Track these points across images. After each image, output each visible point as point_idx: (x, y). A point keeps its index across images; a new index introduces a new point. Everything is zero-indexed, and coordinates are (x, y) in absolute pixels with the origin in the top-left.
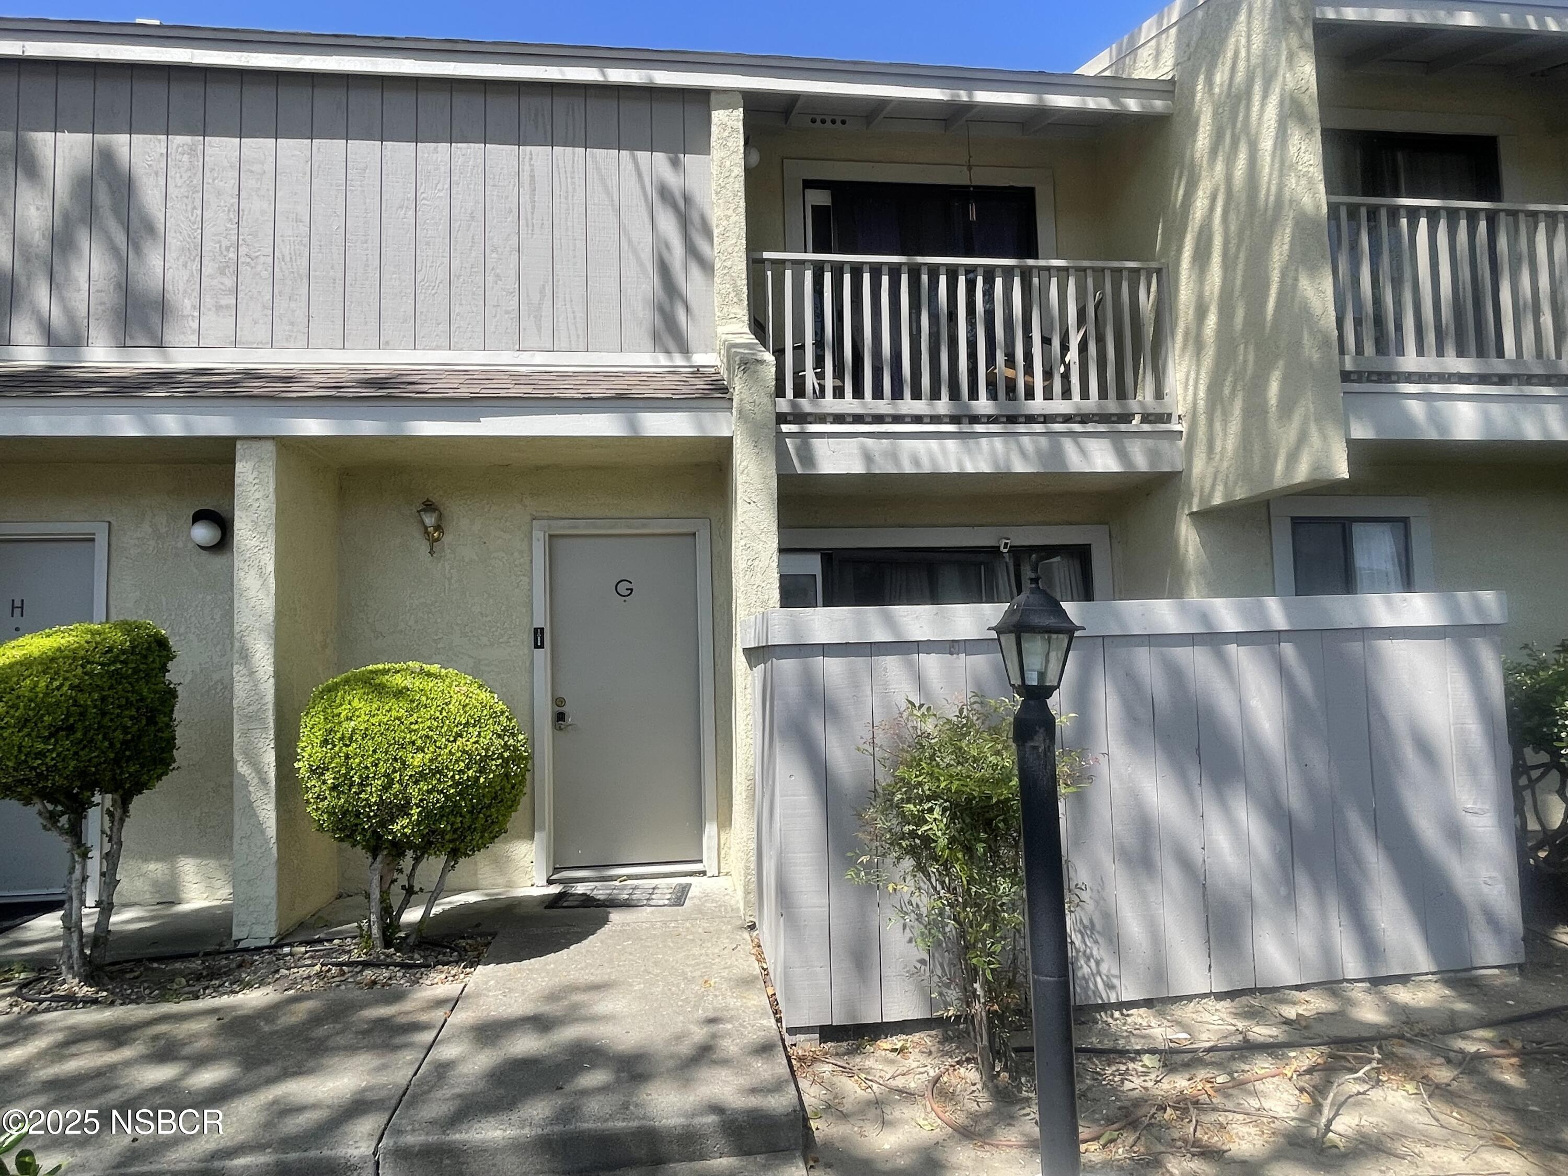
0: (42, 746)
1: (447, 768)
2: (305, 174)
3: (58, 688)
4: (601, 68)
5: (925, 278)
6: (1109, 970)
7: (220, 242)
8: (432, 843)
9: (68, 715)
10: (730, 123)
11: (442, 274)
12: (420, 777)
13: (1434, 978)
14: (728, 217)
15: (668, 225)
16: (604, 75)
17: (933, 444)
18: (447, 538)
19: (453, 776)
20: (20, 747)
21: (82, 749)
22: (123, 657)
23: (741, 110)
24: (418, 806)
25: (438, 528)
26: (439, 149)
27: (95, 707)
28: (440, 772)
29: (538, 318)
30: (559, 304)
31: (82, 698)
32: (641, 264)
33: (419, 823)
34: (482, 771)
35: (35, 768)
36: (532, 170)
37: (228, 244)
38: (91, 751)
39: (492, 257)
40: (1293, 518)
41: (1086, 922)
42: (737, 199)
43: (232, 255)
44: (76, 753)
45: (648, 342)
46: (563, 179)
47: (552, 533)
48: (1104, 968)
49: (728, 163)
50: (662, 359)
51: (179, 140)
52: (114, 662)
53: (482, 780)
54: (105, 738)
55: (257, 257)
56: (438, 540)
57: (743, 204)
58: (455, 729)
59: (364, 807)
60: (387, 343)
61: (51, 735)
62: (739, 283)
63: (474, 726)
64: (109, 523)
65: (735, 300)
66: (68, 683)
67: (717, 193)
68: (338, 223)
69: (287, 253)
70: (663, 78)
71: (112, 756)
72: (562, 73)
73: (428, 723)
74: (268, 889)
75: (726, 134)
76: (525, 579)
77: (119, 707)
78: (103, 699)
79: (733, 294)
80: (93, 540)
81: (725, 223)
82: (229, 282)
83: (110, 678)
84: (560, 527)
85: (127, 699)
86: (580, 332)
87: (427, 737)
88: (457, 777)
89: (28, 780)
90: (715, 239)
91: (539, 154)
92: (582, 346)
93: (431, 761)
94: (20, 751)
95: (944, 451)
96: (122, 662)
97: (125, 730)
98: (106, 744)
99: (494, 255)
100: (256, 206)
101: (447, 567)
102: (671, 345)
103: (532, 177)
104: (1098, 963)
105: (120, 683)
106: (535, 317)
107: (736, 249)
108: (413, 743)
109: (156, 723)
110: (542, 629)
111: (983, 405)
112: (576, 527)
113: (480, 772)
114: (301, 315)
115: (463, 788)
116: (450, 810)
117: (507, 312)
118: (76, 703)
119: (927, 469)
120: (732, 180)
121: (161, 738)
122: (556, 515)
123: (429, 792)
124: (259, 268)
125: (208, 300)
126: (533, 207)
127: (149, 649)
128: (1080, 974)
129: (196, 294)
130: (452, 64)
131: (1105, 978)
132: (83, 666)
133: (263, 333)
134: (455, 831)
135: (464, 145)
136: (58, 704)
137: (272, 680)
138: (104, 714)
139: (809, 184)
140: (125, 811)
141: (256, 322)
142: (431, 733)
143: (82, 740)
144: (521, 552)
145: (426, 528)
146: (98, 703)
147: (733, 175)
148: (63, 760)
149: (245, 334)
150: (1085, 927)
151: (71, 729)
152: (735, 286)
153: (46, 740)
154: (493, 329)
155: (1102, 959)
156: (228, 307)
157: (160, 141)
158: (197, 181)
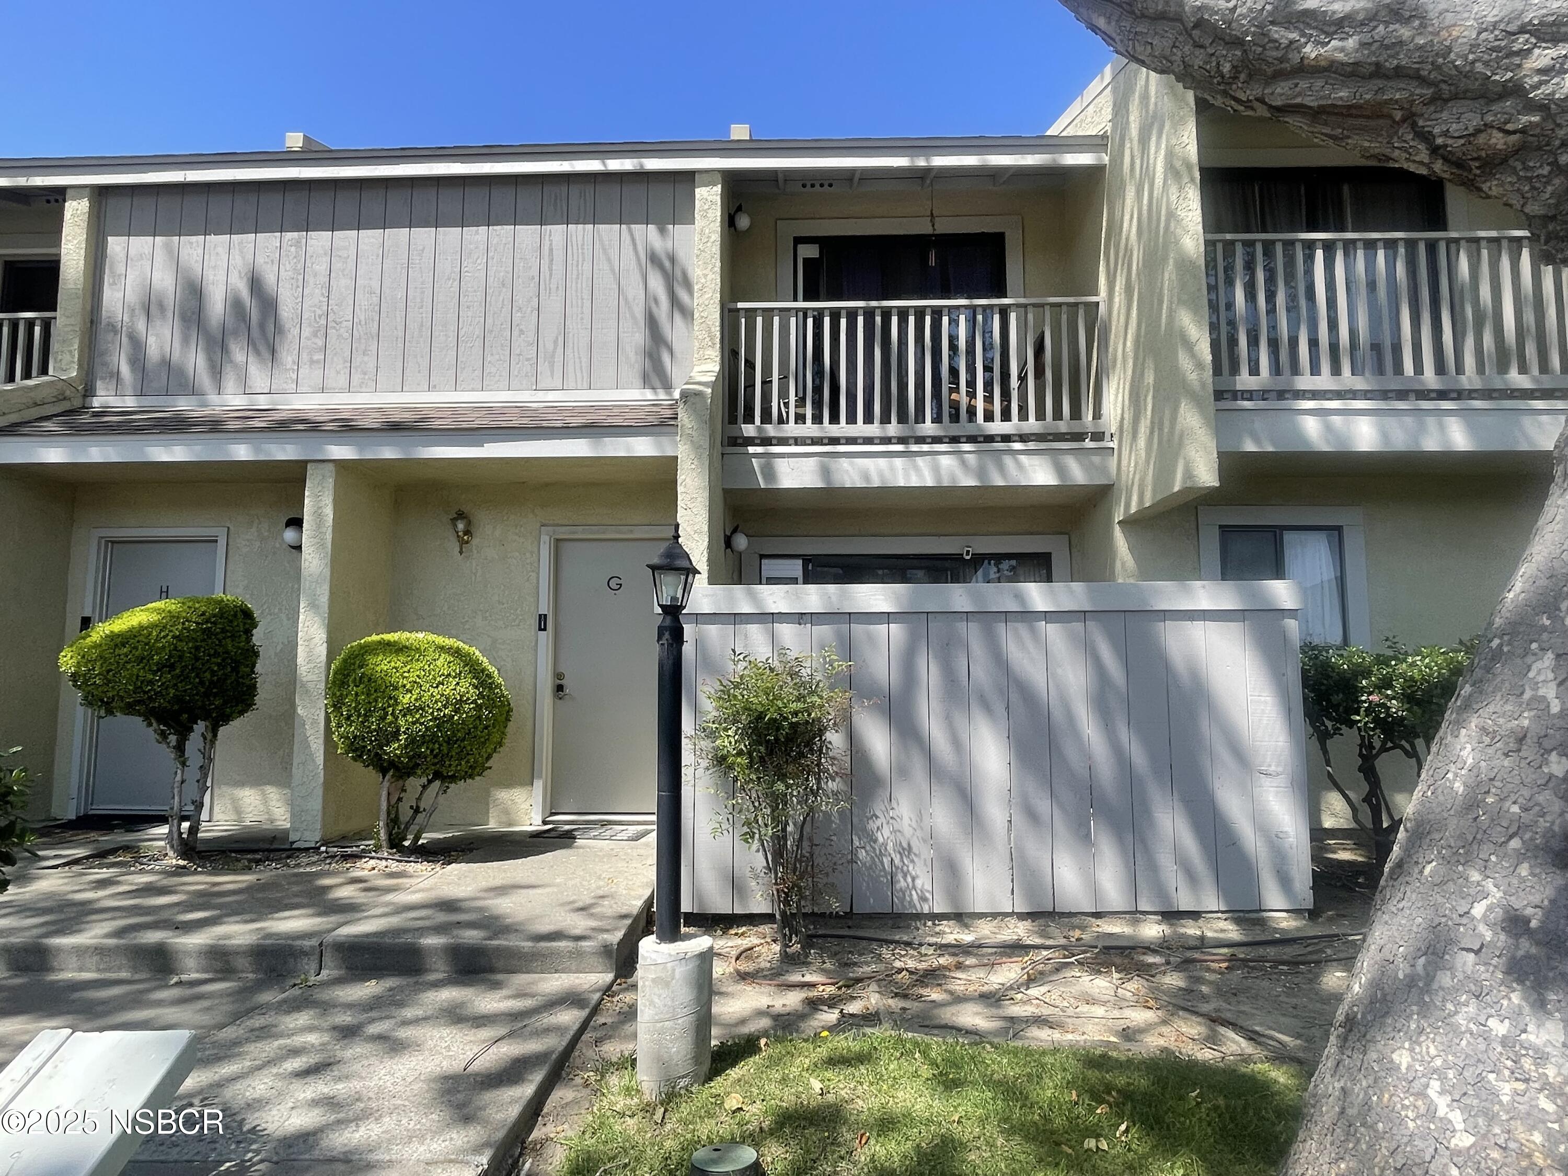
0: (151, 677)
1: (428, 706)
2: (378, 256)
3: (164, 637)
4: (603, 159)
5: (878, 319)
6: (923, 885)
7: (315, 311)
8: (419, 765)
9: (170, 656)
10: (710, 198)
11: (478, 331)
12: (407, 711)
13: (1224, 916)
14: (705, 276)
15: (657, 284)
16: (605, 165)
17: (882, 462)
18: (475, 541)
19: (433, 713)
20: (138, 676)
21: (181, 682)
22: (213, 620)
23: (720, 186)
24: (405, 733)
25: (467, 532)
26: (480, 232)
27: (190, 653)
28: (423, 709)
29: (552, 365)
30: (569, 352)
31: (180, 645)
32: (633, 317)
33: (406, 747)
34: (457, 711)
35: (145, 693)
36: (551, 245)
37: (321, 313)
38: (186, 685)
39: (517, 316)
40: (1220, 527)
41: (905, 845)
42: (713, 260)
43: (323, 322)
44: (175, 685)
45: (638, 382)
46: (575, 251)
47: (557, 537)
48: (919, 883)
49: (707, 231)
50: (649, 394)
51: (289, 235)
52: (207, 622)
53: (456, 718)
54: (197, 676)
55: (341, 322)
56: (467, 542)
57: (718, 264)
58: (438, 679)
59: (367, 733)
60: (435, 386)
61: (158, 670)
62: (713, 329)
63: (455, 677)
64: (228, 528)
65: (710, 343)
66: (171, 634)
67: (698, 256)
68: (401, 294)
69: (362, 318)
70: (653, 164)
71: (202, 690)
72: (572, 166)
73: (418, 673)
74: (316, 804)
75: (706, 207)
76: (534, 575)
77: (209, 655)
78: (197, 648)
79: (708, 339)
80: (216, 541)
81: (703, 280)
82: (320, 343)
83: (203, 633)
84: (563, 533)
85: (216, 650)
86: (585, 375)
87: (415, 682)
88: (436, 714)
89: (143, 701)
90: (696, 294)
91: (557, 231)
92: (586, 385)
93: (416, 700)
94: (137, 679)
95: (892, 469)
96: (212, 623)
97: (213, 673)
98: (197, 680)
99: (519, 314)
100: (342, 284)
101: (474, 564)
102: (656, 382)
103: (551, 250)
104: (913, 879)
105: (210, 638)
106: (549, 363)
107: (712, 302)
108: (404, 686)
109: (238, 672)
110: (545, 615)
111: (928, 427)
112: (574, 533)
113: (456, 712)
114: (372, 365)
115: (441, 722)
116: (429, 738)
117: (528, 360)
118: (175, 649)
119: (876, 483)
120: (709, 244)
121: (243, 683)
122: (560, 522)
123: (414, 723)
124: (342, 330)
125: (305, 356)
126: (551, 275)
127: (235, 615)
128: (898, 886)
129: (296, 352)
130: (489, 165)
131: (919, 892)
132: (183, 623)
133: (343, 381)
134: (435, 757)
135: (499, 227)
136: (164, 647)
137: (325, 645)
138: (197, 659)
139: (798, 241)
140: (215, 735)
141: (338, 373)
142: (418, 680)
143: (180, 676)
144: (532, 553)
145: (457, 532)
146: (193, 651)
147: (712, 240)
148: (166, 689)
149: (329, 383)
150: (904, 849)
151: (172, 667)
152: (710, 332)
153: (155, 673)
154: (516, 373)
155: (917, 877)
156: (318, 362)
157: (276, 237)
158: (300, 266)
